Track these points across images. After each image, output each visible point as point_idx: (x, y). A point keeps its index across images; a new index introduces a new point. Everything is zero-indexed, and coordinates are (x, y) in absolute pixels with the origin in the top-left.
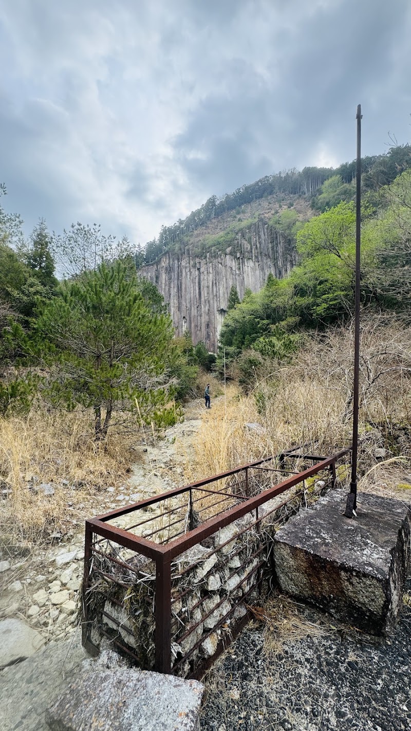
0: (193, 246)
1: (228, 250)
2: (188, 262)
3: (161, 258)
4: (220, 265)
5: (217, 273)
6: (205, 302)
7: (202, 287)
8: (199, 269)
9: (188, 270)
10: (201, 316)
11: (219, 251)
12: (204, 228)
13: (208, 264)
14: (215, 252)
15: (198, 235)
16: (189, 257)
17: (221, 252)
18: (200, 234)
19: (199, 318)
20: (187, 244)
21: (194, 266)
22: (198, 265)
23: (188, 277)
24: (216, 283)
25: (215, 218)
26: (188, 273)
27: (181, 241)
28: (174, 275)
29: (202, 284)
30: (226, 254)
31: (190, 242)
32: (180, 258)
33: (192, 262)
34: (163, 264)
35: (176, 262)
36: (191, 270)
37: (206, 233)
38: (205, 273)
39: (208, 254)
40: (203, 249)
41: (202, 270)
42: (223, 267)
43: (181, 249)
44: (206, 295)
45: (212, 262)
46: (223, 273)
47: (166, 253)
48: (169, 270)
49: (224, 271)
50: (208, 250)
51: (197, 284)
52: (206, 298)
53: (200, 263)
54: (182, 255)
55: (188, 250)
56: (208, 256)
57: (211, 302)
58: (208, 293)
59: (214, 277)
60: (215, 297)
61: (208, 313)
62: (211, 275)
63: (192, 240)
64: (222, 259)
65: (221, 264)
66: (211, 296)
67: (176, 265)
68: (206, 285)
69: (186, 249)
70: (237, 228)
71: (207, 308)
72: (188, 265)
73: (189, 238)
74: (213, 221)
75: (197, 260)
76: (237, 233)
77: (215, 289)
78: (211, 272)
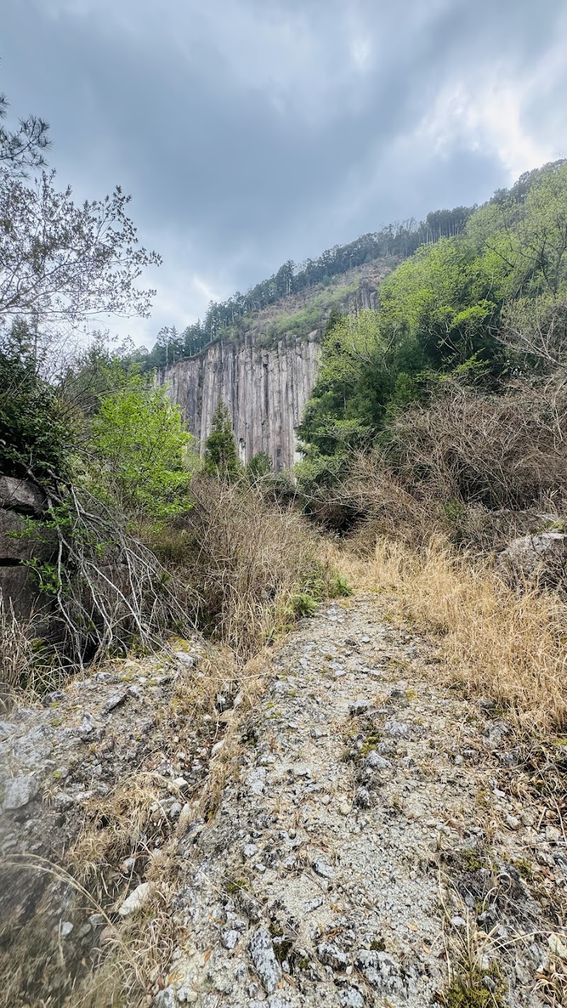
0: (257, 332)
1: (312, 335)
2: (249, 355)
3: (207, 350)
4: (299, 358)
5: (295, 370)
6: (275, 416)
7: (270, 393)
8: (265, 366)
9: (248, 367)
10: (268, 437)
11: (298, 337)
12: (275, 306)
13: (280, 357)
14: (290, 339)
15: (265, 317)
16: (251, 347)
17: (300, 338)
18: (268, 314)
19: (265, 440)
20: (248, 328)
21: (259, 361)
22: (264, 360)
23: (249, 377)
24: (292, 386)
25: (291, 293)
26: (250, 372)
27: (239, 324)
28: (228, 376)
29: (270, 388)
30: (308, 342)
31: (253, 326)
32: (237, 348)
33: (255, 356)
34: (210, 358)
35: (231, 355)
36: (254, 368)
37: (277, 314)
38: (276, 370)
39: (280, 343)
40: (273, 336)
41: (270, 366)
42: (304, 361)
43: (238, 337)
44: (276, 404)
45: (286, 354)
46: (304, 370)
47: (215, 342)
48: (220, 368)
49: (304, 366)
50: (280, 337)
51: (262, 389)
52: (276, 409)
53: (267, 356)
54: (240, 345)
55: (250, 337)
56: (280, 346)
57: (285, 414)
58: (279, 402)
59: (290, 377)
60: (291, 408)
61: (280, 433)
62: (284, 374)
63: (255, 323)
64: (302, 349)
65: (300, 356)
66: (285, 407)
67: (230, 359)
68: (277, 389)
69: (246, 336)
70: (326, 302)
71: (278, 424)
72: (249, 359)
73: (250, 319)
74: (289, 297)
75: (263, 352)
76: (325, 310)
77: (290, 395)
78: (285, 369)
